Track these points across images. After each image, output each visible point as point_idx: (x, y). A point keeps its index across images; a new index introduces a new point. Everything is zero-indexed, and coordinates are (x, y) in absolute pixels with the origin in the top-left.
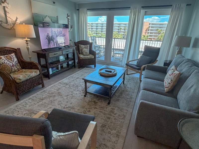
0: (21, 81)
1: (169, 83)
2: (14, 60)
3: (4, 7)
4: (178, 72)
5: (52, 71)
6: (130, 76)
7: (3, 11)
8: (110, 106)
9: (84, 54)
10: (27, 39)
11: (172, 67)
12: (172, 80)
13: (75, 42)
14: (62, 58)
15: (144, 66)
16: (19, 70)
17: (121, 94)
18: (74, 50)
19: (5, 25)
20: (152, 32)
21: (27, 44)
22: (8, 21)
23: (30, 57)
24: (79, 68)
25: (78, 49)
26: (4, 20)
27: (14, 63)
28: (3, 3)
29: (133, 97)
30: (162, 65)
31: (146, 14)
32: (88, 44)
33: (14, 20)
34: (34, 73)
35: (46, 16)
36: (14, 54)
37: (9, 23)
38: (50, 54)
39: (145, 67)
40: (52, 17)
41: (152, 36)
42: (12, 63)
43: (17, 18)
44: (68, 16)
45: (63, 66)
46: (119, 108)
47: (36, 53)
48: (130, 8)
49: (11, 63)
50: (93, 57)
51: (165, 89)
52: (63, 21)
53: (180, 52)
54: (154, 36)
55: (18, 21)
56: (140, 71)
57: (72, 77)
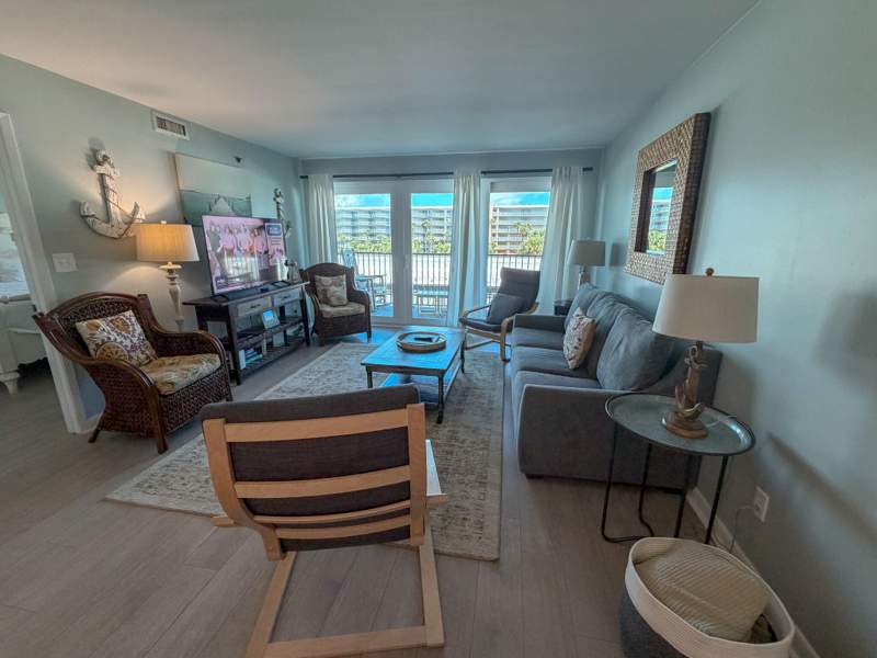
0: (177, 388)
1: (576, 348)
2: (134, 330)
3: (102, 175)
4: (590, 320)
5: (247, 359)
6: (474, 350)
7: (99, 187)
8: (445, 427)
9: (334, 301)
10: (170, 266)
11: (576, 312)
12: (579, 340)
13: (301, 271)
14: (270, 319)
15: (507, 320)
16: (151, 361)
17: (464, 395)
18: (302, 294)
19: (102, 227)
20: (504, 231)
21: (172, 279)
22: (113, 216)
23: (181, 317)
24: (322, 345)
25: (312, 289)
26: (101, 214)
27: (135, 340)
28: (99, 164)
29: (496, 398)
30: (551, 313)
31: (493, 188)
32: (342, 274)
33: (129, 211)
34: (206, 365)
35: (219, 197)
36: (129, 313)
37: (114, 222)
38: (240, 306)
39: (511, 323)
40: (233, 199)
41: (504, 243)
42: (131, 341)
43: (136, 206)
44: (278, 196)
45: (275, 343)
46: (466, 427)
47: (194, 307)
48: (452, 173)
49: (128, 340)
50: (363, 309)
51: (569, 363)
52: (264, 209)
53: (586, 278)
54: (512, 243)
55: (141, 215)
56: (499, 334)
57: (311, 371)
